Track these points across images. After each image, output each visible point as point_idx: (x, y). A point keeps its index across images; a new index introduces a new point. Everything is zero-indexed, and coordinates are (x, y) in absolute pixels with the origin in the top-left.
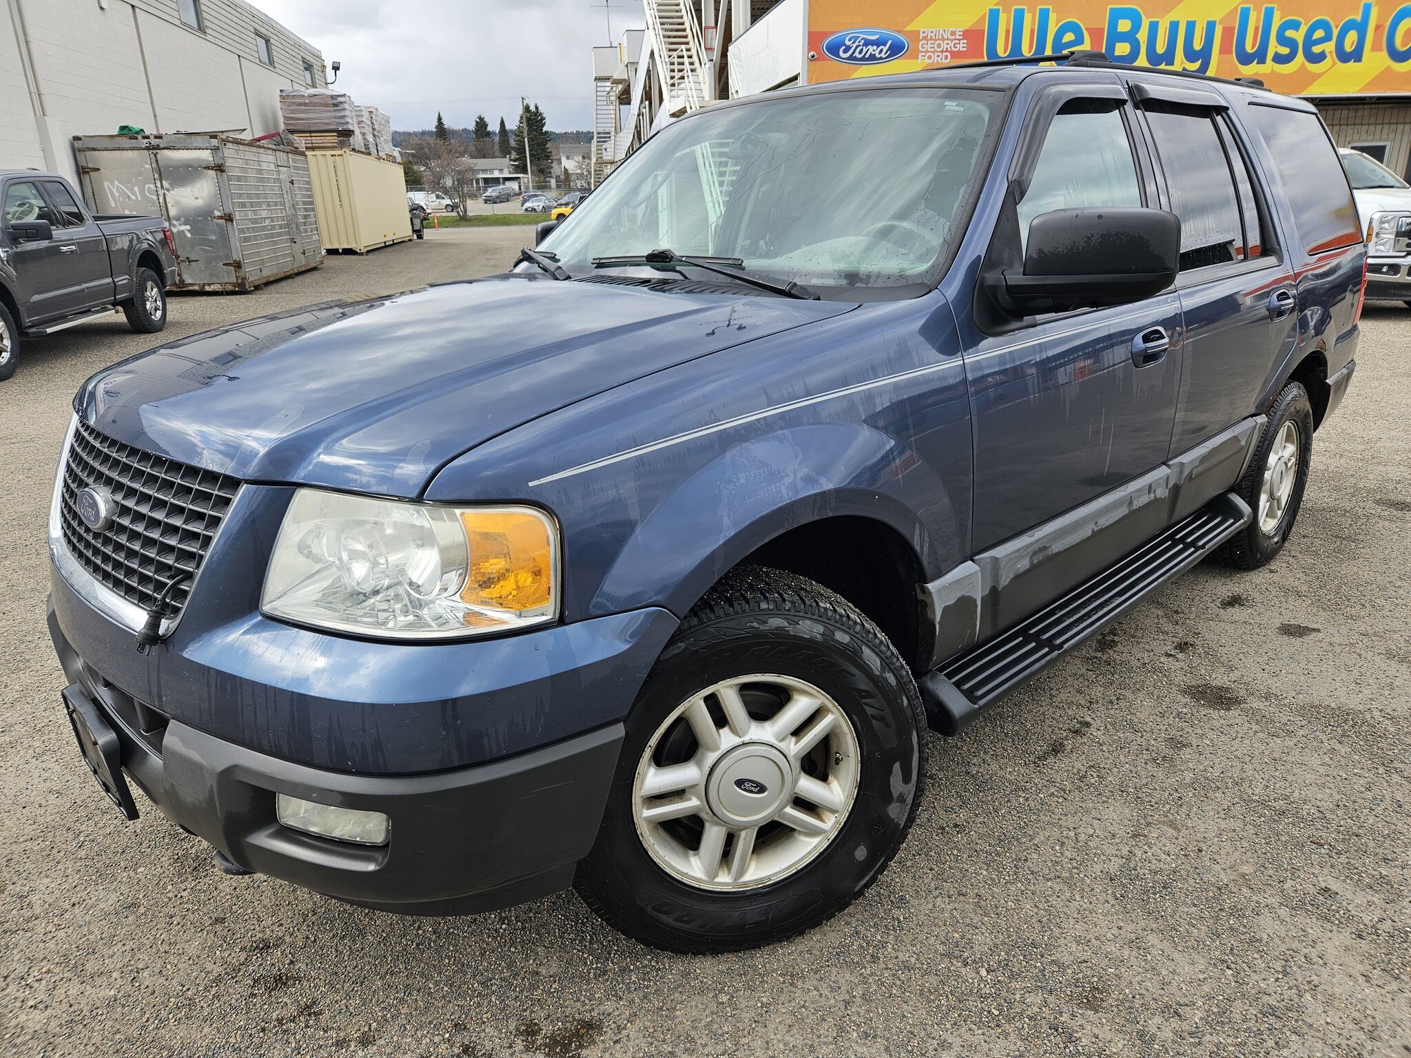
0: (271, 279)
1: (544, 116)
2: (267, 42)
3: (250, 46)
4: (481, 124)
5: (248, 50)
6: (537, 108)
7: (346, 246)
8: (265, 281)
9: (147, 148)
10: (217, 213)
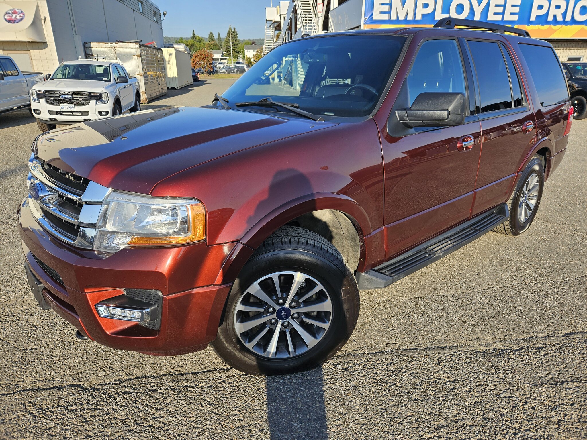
0: (153, 98)
1: (238, 33)
2: (142, 4)
3: (137, 6)
4: (211, 36)
5: (136, 8)
6: (235, 29)
7: (172, 86)
8: (151, 99)
9: (112, 48)
10: (137, 73)
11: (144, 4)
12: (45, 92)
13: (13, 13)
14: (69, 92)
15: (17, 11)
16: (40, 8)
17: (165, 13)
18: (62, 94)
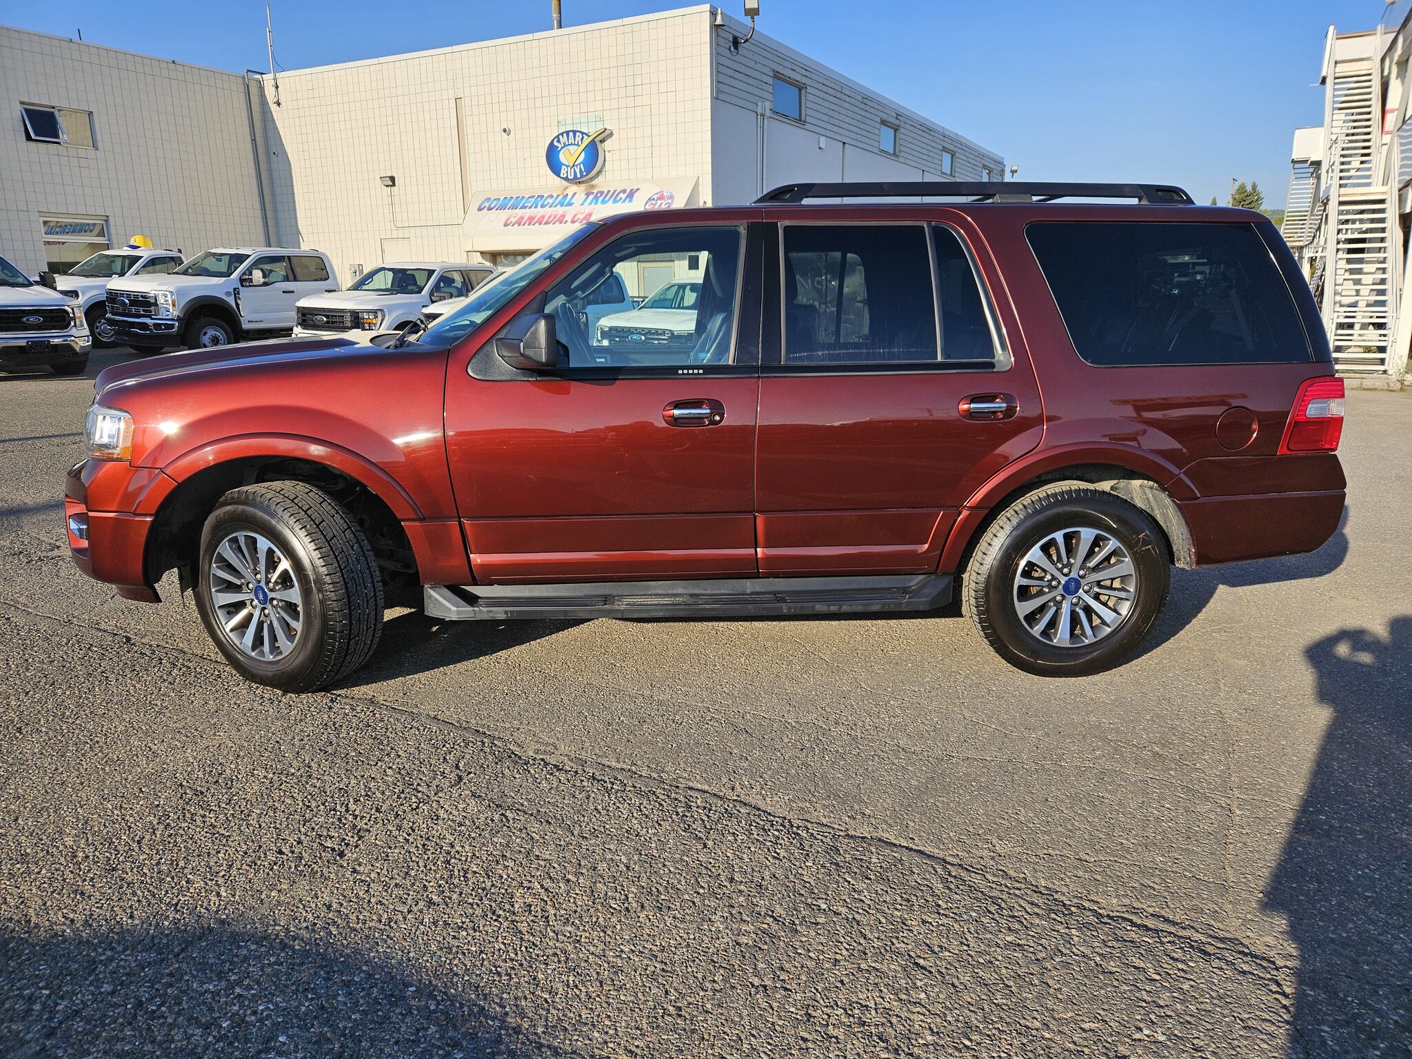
6: (1254, 187)
11: (957, 155)
12: (611, 329)
13: (658, 199)
14: (643, 329)
15: (665, 194)
16: (700, 187)
17: (1014, 168)
18: (633, 333)
